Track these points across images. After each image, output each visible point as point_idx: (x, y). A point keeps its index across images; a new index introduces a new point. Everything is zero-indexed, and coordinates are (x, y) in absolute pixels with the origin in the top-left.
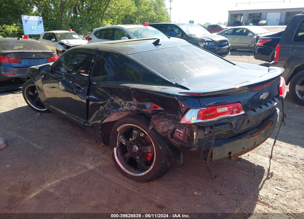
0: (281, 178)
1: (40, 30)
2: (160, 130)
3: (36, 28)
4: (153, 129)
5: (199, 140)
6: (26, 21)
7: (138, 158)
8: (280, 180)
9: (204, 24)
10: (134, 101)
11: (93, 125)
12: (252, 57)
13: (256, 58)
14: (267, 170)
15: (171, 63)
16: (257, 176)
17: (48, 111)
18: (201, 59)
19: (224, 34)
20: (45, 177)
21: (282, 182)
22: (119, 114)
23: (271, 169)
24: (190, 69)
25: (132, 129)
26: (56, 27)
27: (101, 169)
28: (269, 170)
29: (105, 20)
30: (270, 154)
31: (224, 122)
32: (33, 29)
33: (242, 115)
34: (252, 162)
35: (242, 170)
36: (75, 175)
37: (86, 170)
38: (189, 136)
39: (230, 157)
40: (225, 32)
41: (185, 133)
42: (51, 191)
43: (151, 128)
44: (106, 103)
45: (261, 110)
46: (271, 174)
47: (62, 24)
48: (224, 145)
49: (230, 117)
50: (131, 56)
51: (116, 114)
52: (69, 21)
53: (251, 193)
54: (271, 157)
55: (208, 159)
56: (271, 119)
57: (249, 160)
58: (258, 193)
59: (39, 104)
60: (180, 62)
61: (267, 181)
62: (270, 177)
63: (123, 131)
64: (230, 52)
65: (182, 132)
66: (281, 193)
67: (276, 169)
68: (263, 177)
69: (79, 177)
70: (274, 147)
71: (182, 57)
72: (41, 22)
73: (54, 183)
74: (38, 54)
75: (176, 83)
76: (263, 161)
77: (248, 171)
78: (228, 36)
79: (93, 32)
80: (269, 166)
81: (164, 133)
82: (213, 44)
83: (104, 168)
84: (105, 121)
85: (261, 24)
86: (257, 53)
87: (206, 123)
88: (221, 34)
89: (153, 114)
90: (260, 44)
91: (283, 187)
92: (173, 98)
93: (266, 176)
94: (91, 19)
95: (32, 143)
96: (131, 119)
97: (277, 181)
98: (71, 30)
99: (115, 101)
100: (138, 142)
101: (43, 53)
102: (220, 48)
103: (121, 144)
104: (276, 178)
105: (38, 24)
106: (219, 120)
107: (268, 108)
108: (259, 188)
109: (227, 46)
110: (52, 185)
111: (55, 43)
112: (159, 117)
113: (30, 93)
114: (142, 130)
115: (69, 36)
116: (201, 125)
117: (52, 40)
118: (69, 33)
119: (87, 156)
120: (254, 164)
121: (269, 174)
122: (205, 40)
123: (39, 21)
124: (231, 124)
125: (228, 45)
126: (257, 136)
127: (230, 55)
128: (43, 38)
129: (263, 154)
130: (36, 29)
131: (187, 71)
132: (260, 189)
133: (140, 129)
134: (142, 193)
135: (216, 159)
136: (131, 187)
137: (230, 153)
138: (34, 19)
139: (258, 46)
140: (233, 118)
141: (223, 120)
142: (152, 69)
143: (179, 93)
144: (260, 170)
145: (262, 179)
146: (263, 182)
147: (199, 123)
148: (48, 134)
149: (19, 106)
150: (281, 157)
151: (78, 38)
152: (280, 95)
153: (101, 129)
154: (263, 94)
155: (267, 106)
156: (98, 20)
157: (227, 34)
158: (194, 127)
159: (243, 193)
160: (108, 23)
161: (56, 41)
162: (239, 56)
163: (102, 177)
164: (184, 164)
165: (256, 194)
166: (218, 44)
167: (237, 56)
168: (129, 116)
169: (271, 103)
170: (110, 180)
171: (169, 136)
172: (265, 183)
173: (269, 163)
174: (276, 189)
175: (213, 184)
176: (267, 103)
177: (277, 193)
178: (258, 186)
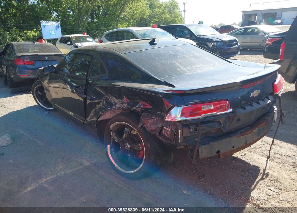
0: (276, 179)
1: (58, 34)
2: (149, 128)
3: (54, 32)
4: (142, 126)
5: (185, 138)
6: (44, 26)
7: (130, 155)
8: (274, 181)
9: (218, 25)
10: (125, 100)
11: (90, 123)
12: (261, 56)
13: (266, 57)
14: (263, 170)
15: (163, 62)
16: (251, 176)
17: (55, 110)
18: (195, 57)
19: (235, 34)
20: (42, 172)
21: (276, 183)
22: (113, 112)
23: (266, 169)
24: (181, 67)
25: (124, 126)
26: (74, 31)
27: (96, 166)
28: (265, 170)
29: (120, 24)
30: (268, 153)
31: (209, 120)
32: (51, 34)
33: (230, 113)
34: (247, 161)
35: (237, 169)
36: (70, 171)
37: (82, 167)
38: (176, 134)
39: (219, 156)
40: (235, 32)
41: (171, 130)
42: (46, 186)
43: (140, 126)
44: (101, 101)
45: (252, 107)
46: (266, 174)
47: (79, 28)
48: (211, 144)
49: (216, 115)
50: (124, 56)
51: (110, 112)
52: (86, 25)
53: (242, 193)
54: (268, 157)
55: (194, 158)
56: (266, 118)
57: (244, 160)
58: (250, 193)
59: (47, 103)
60: (172, 60)
61: (262, 181)
62: (264, 177)
63: (116, 129)
64: (239, 52)
65: (169, 130)
66: (274, 194)
67: (273, 169)
68: (257, 177)
69: (74, 173)
70: (273, 146)
71: (175, 56)
72: (58, 27)
73: (50, 178)
74: (51, 57)
75: (165, 82)
76: (259, 161)
77: (242, 171)
78: (239, 36)
79: (104, 35)
80: (265, 166)
81: (152, 131)
82: (222, 44)
83: (99, 165)
84: (100, 119)
85: (276, 24)
86: (266, 52)
87: (190, 121)
88: (232, 34)
89: (142, 112)
90: (269, 42)
91: (277, 188)
92: (158, 95)
93: (261, 176)
94: (107, 23)
95: (36, 140)
96: (122, 117)
97: (272, 182)
98: (85, 33)
99: (109, 99)
100: (129, 140)
101: (55, 55)
102: (229, 48)
103: (114, 142)
104: (271, 179)
105: (56, 29)
106: (204, 118)
107: (260, 106)
108: (252, 188)
109: (236, 46)
110: (47, 181)
111: (70, 46)
112: (147, 115)
113: (39, 93)
114: (133, 128)
115: (83, 39)
116: (185, 123)
117: (68, 43)
118: (84, 37)
119: (85, 153)
120: (249, 164)
121: (264, 174)
122: (214, 40)
123: (56, 26)
124: (219, 122)
125: (237, 44)
126: (249, 135)
127: (240, 54)
128: (60, 41)
129: (261, 153)
130: (54, 34)
131: (178, 69)
132: (253, 190)
133: (131, 127)
134: (132, 190)
135: (203, 157)
136: (122, 184)
137: (218, 152)
138: (52, 24)
139: (268, 45)
140: (219, 116)
141: (208, 118)
142: (143, 68)
143: (164, 90)
144: (256, 169)
145: (256, 179)
146: (257, 182)
147: (184, 120)
148: (52, 132)
149: (31, 105)
150: (279, 156)
151: (92, 41)
152: (275, 93)
153: (96, 127)
154: (253, 92)
155: (258, 103)
156: (114, 23)
157: (238, 34)
158: (179, 125)
159: (234, 193)
160: (123, 26)
161: (71, 44)
162: (249, 56)
163: (96, 173)
164: (174, 162)
165: (248, 195)
166: (227, 44)
167: (247, 55)
168: (121, 114)
169: (263, 100)
170: (103, 177)
171: (157, 133)
172: (259, 183)
173: (266, 163)
174: (269, 189)
175: (204, 184)
176: (259, 100)
177: (269, 194)
178: (251, 186)
